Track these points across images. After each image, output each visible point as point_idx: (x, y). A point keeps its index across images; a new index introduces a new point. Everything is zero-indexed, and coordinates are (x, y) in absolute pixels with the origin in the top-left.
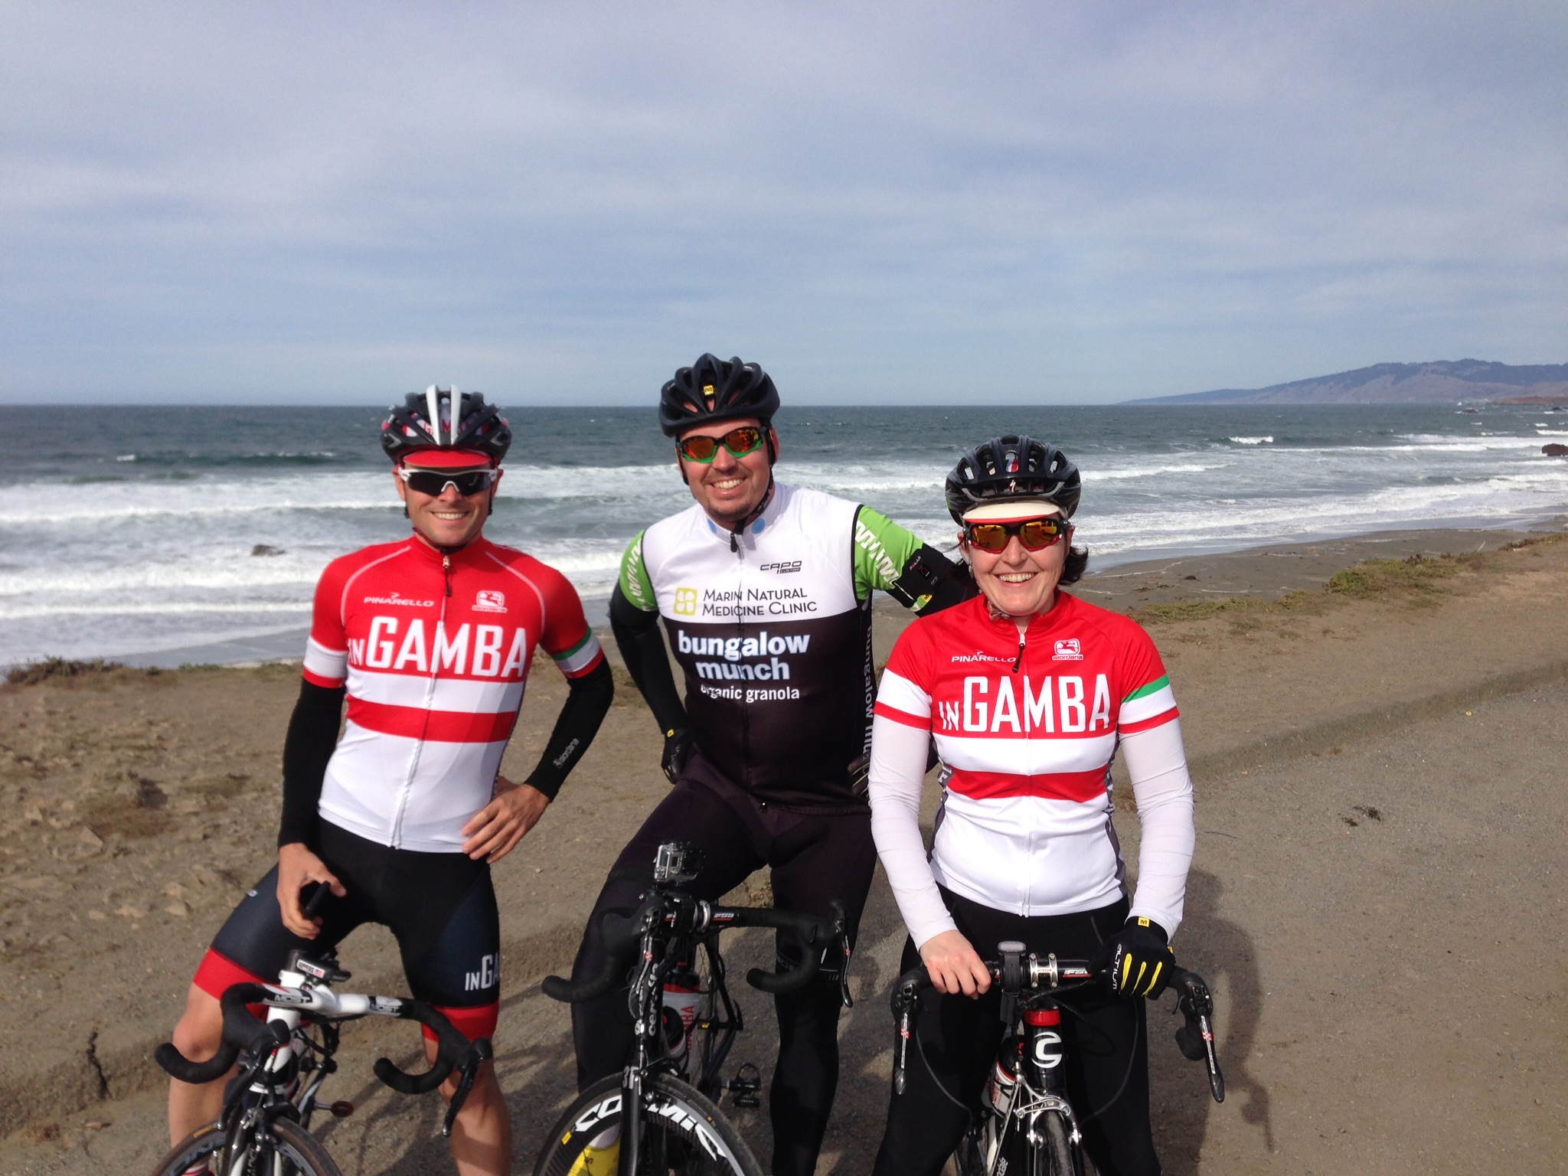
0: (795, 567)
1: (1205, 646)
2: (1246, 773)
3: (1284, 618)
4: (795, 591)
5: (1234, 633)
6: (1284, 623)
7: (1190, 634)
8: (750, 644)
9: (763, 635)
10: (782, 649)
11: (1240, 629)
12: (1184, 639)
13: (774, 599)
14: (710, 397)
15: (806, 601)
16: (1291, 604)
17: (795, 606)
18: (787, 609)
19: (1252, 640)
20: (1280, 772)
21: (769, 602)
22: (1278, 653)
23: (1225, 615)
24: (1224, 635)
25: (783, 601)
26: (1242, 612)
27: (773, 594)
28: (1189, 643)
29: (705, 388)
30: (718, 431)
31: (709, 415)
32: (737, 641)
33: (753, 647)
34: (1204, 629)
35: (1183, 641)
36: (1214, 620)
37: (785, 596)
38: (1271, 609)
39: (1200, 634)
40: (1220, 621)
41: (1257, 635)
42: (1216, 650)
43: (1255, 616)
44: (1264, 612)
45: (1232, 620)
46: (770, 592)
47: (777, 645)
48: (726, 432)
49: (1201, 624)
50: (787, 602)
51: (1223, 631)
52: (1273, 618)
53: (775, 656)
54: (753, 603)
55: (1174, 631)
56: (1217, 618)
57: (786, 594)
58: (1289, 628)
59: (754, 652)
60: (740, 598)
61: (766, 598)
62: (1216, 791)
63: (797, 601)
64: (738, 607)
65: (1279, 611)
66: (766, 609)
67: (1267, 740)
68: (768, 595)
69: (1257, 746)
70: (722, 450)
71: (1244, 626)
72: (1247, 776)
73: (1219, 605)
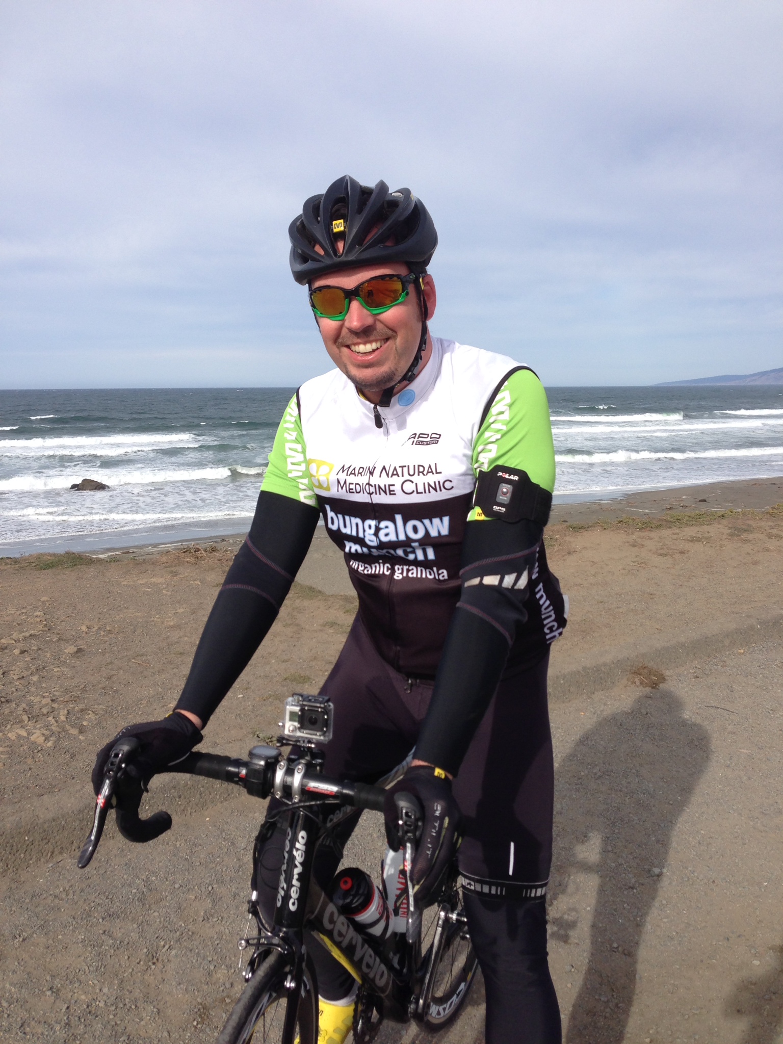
0: (435, 439)
1: (709, 545)
2: (742, 651)
3: (770, 523)
4: (430, 467)
5: (731, 535)
6: (772, 528)
7: (698, 535)
8: (387, 527)
9: (399, 518)
10: (421, 534)
11: (737, 532)
12: (693, 540)
13: (407, 477)
14: (341, 235)
15: (441, 478)
16: (776, 513)
17: (429, 485)
18: (421, 489)
19: (746, 541)
20: (771, 650)
21: (402, 479)
22: (767, 550)
23: (725, 522)
24: (724, 537)
25: (415, 478)
26: (738, 519)
27: (405, 469)
28: (696, 543)
29: (334, 223)
30: (350, 281)
31: (337, 260)
32: (373, 523)
33: (391, 531)
34: (708, 532)
35: (692, 541)
36: (716, 525)
37: (419, 472)
38: (761, 517)
39: (705, 536)
40: (720, 526)
41: (750, 537)
42: (718, 548)
43: (748, 522)
44: (755, 519)
45: (730, 525)
46: (402, 467)
47: (415, 530)
48: (361, 281)
49: (706, 528)
50: (420, 480)
51: (723, 534)
52: (763, 524)
53: (415, 541)
54: (384, 481)
55: (684, 533)
56: (719, 524)
57: (420, 470)
58: (774, 531)
59: (392, 537)
60: (371, 473)
61: (397, 475)
62: (716, 667)
63: (432, 479)
64: (369, 484)
65: (768, 519)
66: (397, 488)
67: (760, 623)
68: (399, 470)
69: (752, 628)
70: (355, 305)
71: (739, 530)
72: (743, 653)
73: (720, 514)
